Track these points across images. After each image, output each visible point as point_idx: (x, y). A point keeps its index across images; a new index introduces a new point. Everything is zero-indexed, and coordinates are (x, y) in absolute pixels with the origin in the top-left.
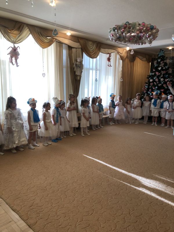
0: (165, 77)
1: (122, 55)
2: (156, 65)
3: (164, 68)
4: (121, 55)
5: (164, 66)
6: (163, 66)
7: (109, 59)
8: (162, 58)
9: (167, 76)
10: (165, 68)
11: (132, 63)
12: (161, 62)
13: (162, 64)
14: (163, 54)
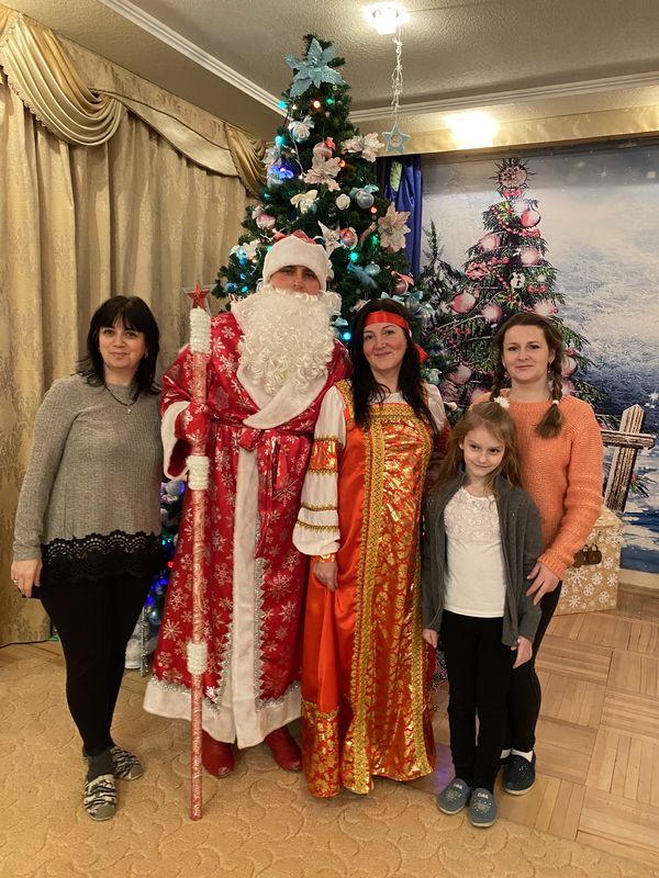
0: (356, 281)
3: (343, 202)
5: (347, 180)
6: (333, 186)
8: (325, 107)
9: (374, 270)
10: (354, 201)
12: (319, 149)
13: (325, 168)
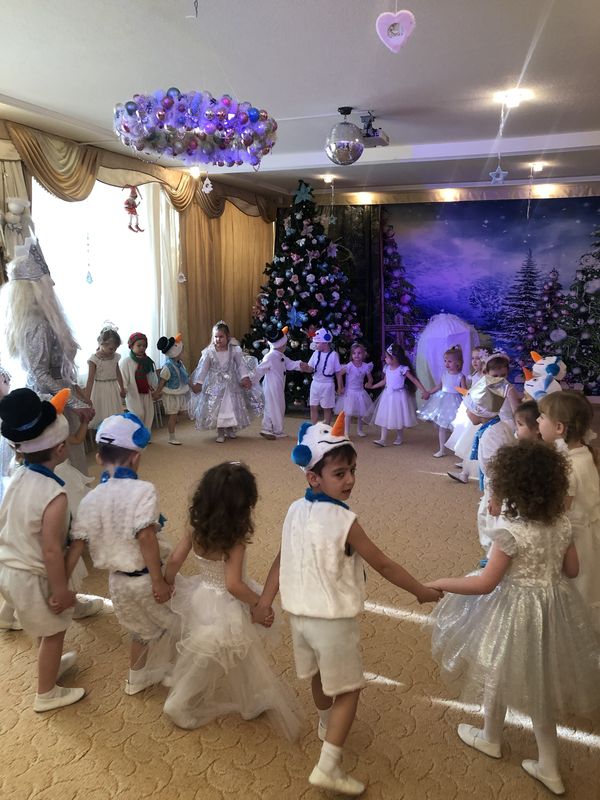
0: (319, 270)
1: (178, 194)
2: (289, 231)
3: (314, 241)
4: (174, 191)
5: (315, 234)
6: (311, 236)
7: (131, 207)
8: (307, 207)
9: (325, 265)
10: (318, 241)
11: (213, 222)
12: (305, 223)
13: (308, 229)
14: (309, 198)
